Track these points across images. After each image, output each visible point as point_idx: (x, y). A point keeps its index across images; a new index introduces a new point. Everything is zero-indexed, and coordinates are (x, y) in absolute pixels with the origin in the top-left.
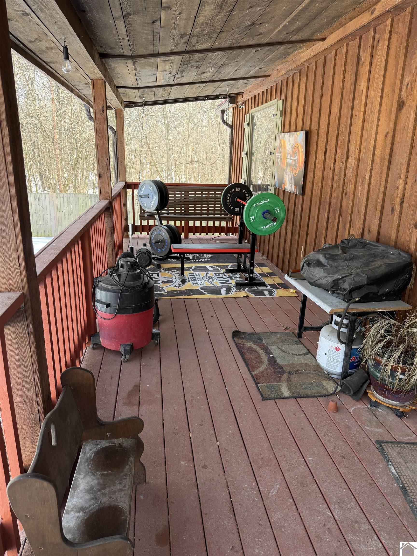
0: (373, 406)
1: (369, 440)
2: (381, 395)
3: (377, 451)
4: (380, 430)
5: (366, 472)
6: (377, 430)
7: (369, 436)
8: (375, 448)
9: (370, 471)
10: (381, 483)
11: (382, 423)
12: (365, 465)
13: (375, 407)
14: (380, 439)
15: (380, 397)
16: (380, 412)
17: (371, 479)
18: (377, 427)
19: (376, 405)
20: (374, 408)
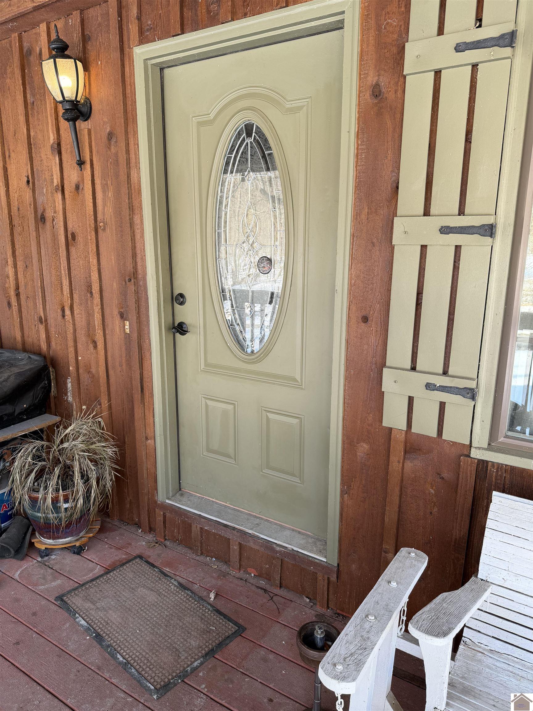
0: (45, 556)
1: (47, 602)
2: (49, 538)
3: (60, 610)
4: (59, 582)
5: (51, 644)
6: (54, 584)
7: (46, 597)
8: (56, 608)
9: (54, 641)
10: (71, 647)
11: (59, 571)
12: (48, 636)
13: (47, 556)
14: (61, 592)
15: (49, 541)
16: (54, 559)
17: (57, 649)
18: (55, 579)
19: (48, 552)
20: (46, 558)
